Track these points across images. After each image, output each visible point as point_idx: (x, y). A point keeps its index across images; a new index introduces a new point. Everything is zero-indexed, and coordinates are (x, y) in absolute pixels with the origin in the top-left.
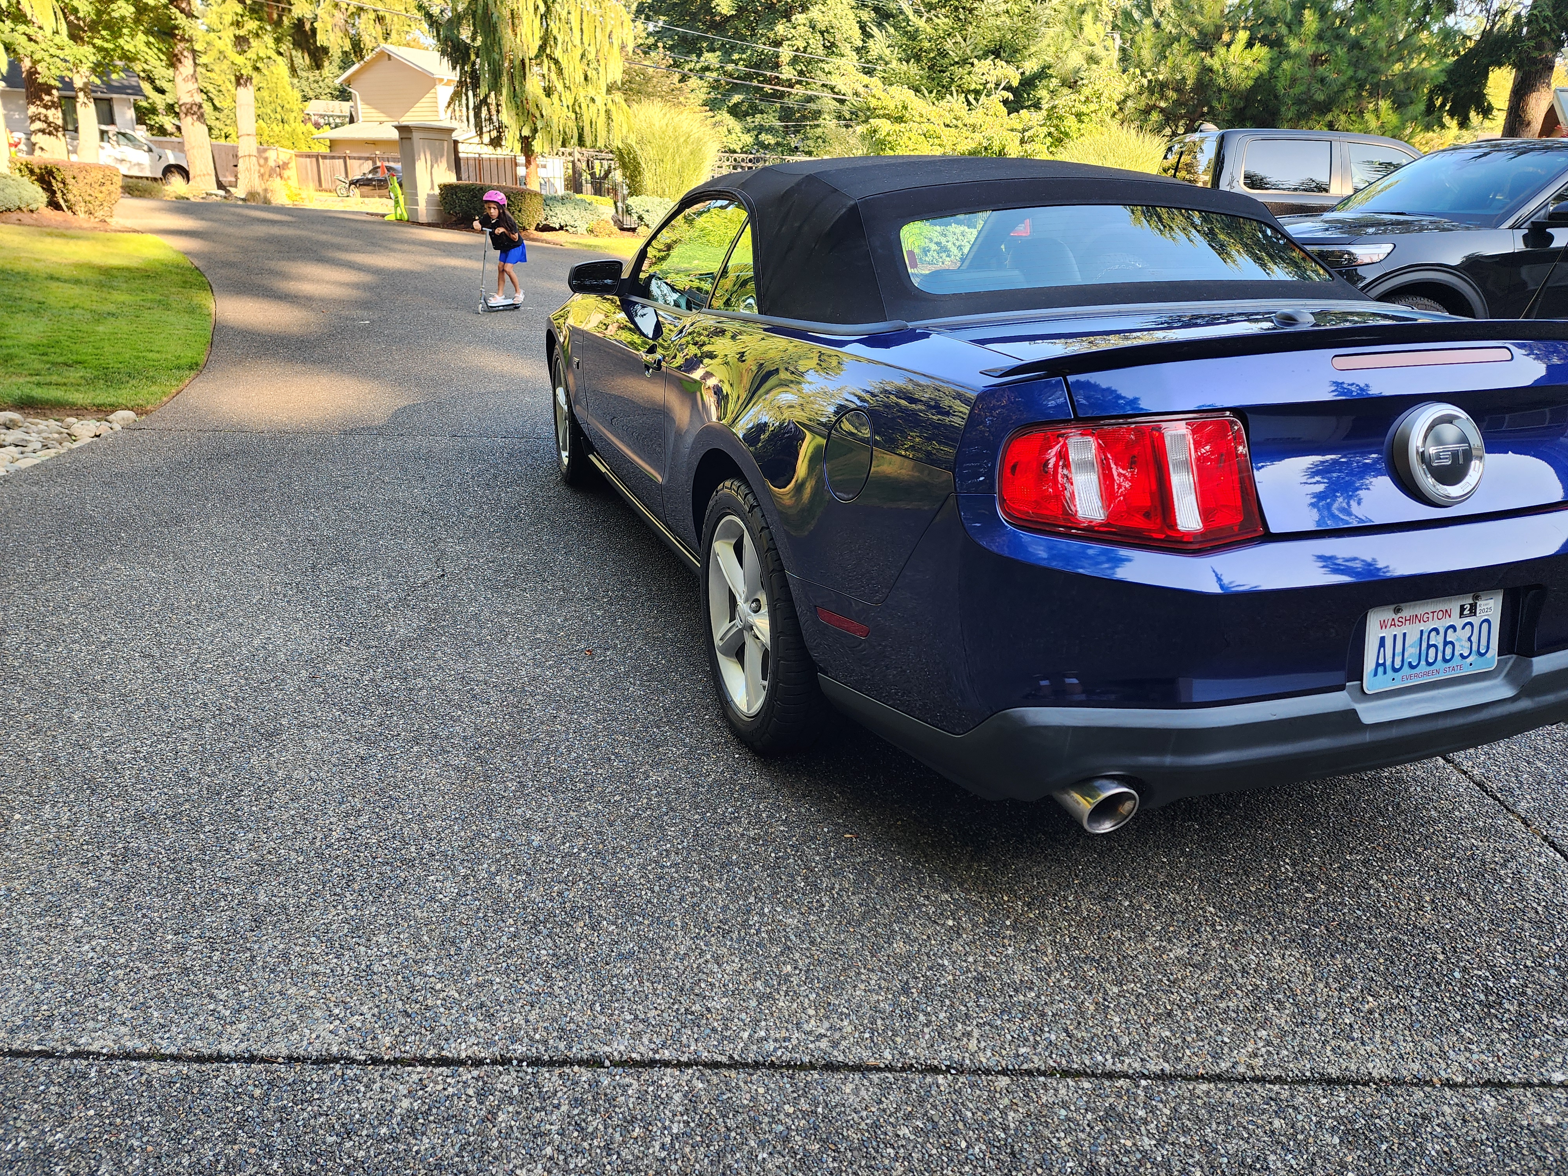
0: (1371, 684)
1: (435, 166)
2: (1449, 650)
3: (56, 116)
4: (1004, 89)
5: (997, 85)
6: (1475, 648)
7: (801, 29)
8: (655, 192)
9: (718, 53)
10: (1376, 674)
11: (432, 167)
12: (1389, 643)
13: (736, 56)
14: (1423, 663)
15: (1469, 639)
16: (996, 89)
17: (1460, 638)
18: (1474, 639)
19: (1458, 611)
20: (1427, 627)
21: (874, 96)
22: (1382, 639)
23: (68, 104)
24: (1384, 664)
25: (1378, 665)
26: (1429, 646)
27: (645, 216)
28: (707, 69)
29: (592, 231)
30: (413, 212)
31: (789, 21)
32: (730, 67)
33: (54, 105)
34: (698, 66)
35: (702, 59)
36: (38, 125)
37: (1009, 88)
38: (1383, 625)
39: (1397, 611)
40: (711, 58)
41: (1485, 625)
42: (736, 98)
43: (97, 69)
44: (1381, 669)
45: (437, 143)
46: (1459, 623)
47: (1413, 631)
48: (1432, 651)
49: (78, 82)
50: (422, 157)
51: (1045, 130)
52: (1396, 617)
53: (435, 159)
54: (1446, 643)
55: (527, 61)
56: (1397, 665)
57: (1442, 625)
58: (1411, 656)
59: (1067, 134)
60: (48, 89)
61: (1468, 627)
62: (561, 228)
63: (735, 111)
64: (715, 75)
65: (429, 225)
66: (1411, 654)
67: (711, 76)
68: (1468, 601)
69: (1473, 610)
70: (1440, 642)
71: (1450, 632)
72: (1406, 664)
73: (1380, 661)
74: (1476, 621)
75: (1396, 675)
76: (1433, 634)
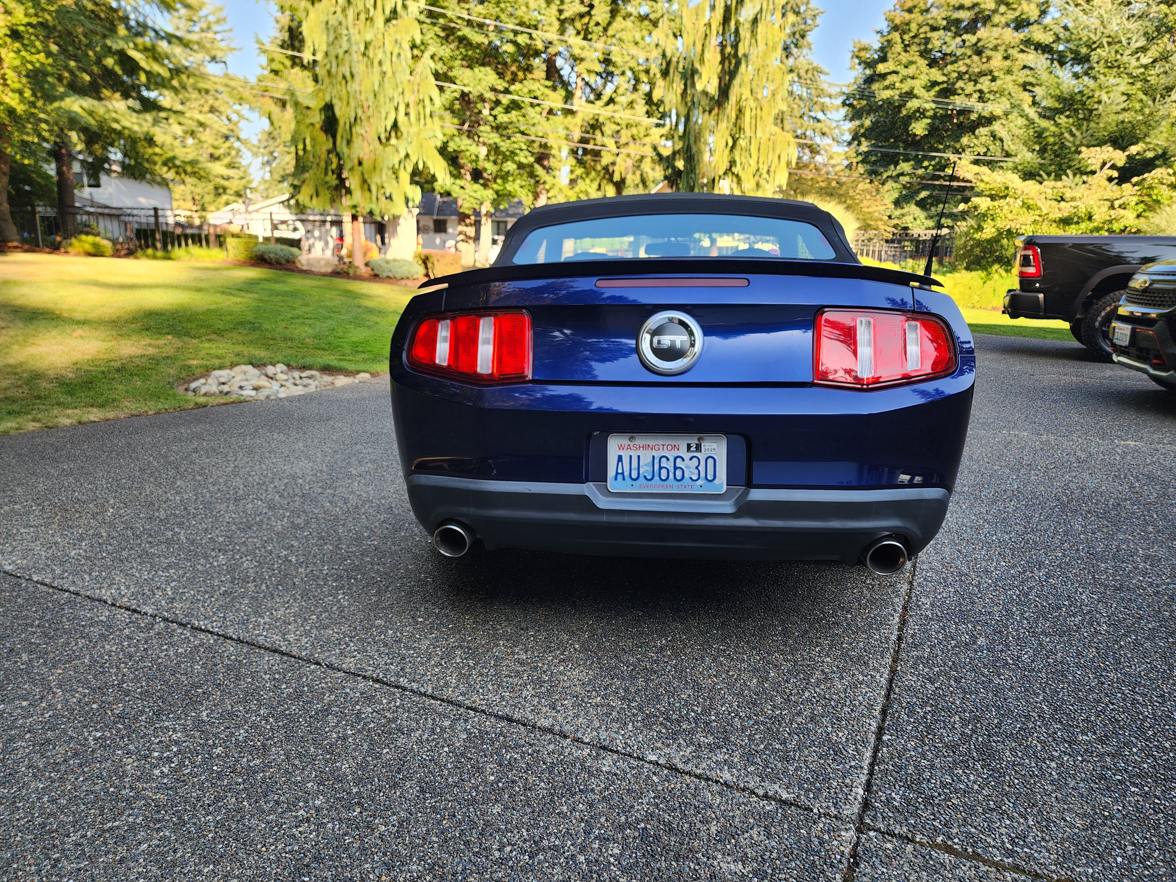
0: (612, 485)
2: (678, 472)
3: (471, 231)
4: (1110, 168)
5: (1104, 164)
6: (703, 474)
7: (983, 139)
9: (912, 163)
10: (616, 479)
12: (626, 460)
13: (926, 164)
14: (657, 478)
15: (697, 468)
16: (1102, 168)
17: (689, 467)
18: (702, 468)
19: (685, 447)
20: (657, 454)
21: (982, 181)
22: (620, 459)
23: (477, 224)
24: (623, 473)
25: (617, 474)
26: (661, 468)
28: (902, 174)
31: (974, 133)
32: (920, 172)
33: (471, 225)
34: (894, 174)
35: (898, 167)
36: (462, 237)
37: (1113, 167)
38: (621, 447)
39: (631, 439)
40: (905, 167)
41: (710, 461)
42: (923, 194)
43: (495, 203)
44: (620, 477)
46: (687, 456)
47: (646, 456)
48: (664, 471)
49: (484, 211)
51: (1135, 199)
52: (631, 444)
54: (676, 468)
55: (717, 178)
56: (634, 475)
57: (671, 455)
58: (646, 471)
59: (1158, 202)
60: (468, 217)
61: (695, 460)
63: (922, 204)
64: (907, 179)
66: (645, 470)
67: (904, 180)
68: (694, 442)
69: (698, 448)
70: (670, 466)
71: (679, 460)
72: (641, 477)
73: (620, 471)
74: (702, 456)
75: (634, 483)
76: (664, 460)
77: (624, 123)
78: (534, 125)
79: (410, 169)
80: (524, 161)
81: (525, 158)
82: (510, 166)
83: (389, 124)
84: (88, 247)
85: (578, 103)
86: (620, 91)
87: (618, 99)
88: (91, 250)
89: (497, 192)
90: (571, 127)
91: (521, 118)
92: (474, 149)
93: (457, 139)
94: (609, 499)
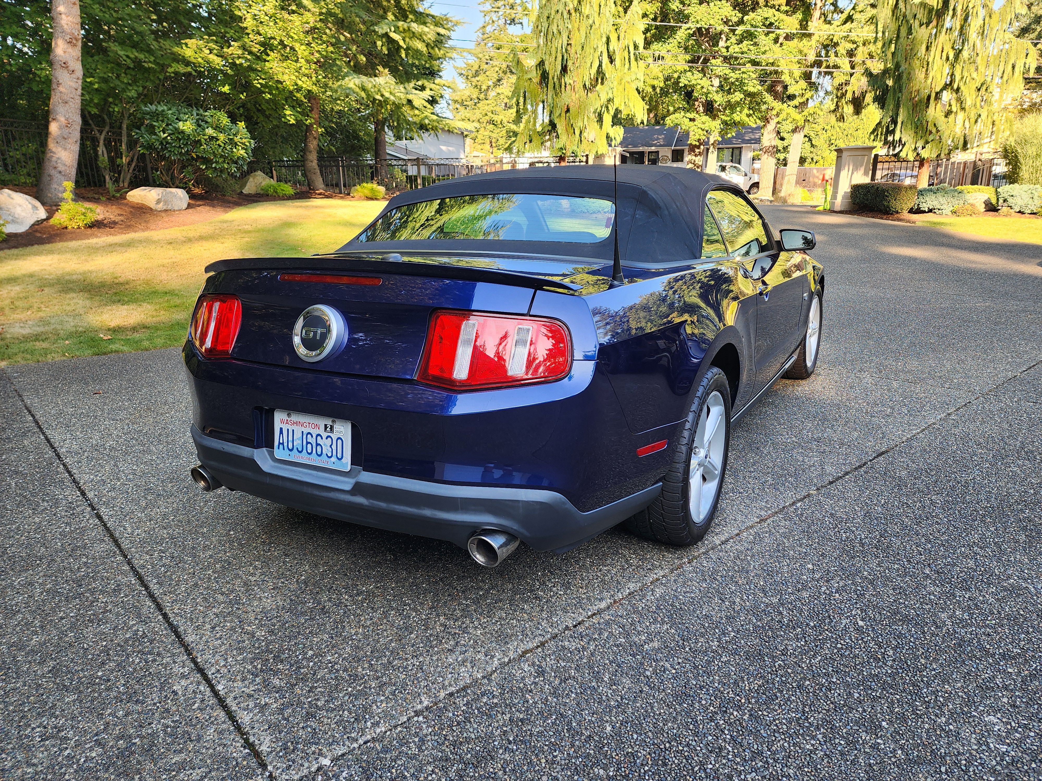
0: (279, 454)
1: (855, 173)
2: (319, 448)
6: (335, 453)
8: (1030, 181)
10: (279, 448)
11: (852, 173)
12: (285, 433)
14: (305, 451)
15: (331, 446)
17: (326, 445)
18: (334, 447)
19: (323, 426)
20: (306, 431)
22: (281, 429)
24: (283, 444)
25: (280, 443)
26: (308, 443)
27: (1010, 200)
29: (955, 213)
30: (833, 204)
33: (700, 154)
38: (282, 421)
39: (289, 415)
41: (339, 441)
44: (281, 446)
45: (860, 157)
46: (324, 435)
47: (298, 430)
48: (309, 446)
49: (711, 141)
50: (847, 168)
52: (289, 419)
53: (856, 168)
54: (317, 445)
56: (290, 447)
58: (298, 444)
60: (697, 147)
61: (329, 439)
62: (930, 211)
65: (841, 212)
68: (329, 422)
69: (332, 429)
70: (313, 441)
71: (319, 438)
72: (295, 448)
73: (281, 442)
74: (333, 436)
75: (290, 453)
76: (309, 436)
77: (860, 41)
78: (764, 53)
79: (612, 112)
80: (751, 89)
81: (753, 86)
82: (738, 96)
83: (594, 70)
84: (368, 193)
85: (815, 25)
86: (859, 8)
87: (856, 16)
88: (369, 195)
89: (725, 123)
90: (805, 51)
91: (752, 48)
92: (705, 82)
93: (689, 74)
94: (276, 464)
